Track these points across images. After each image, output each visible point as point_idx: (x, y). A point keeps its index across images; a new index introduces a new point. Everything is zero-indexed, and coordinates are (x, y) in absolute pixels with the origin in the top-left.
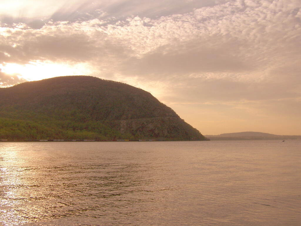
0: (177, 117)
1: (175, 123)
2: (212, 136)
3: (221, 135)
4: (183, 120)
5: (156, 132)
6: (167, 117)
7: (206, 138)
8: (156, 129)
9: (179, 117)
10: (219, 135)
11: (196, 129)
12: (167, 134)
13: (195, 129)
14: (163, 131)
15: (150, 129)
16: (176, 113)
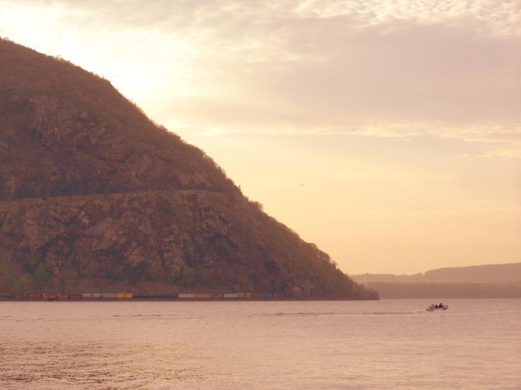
0: (229, 190)
1: (221, 218)
2: (393, 276)
3: (430, 273)
4: (255, 207)
5: (135, 257)
6: (185, 192)
7: (362, 287)
8: (134, 244)
9: (237, 190)
10: (419, 275)
11: (314, 245)
12: (182, 269)
13: (310, 249)
14: (166, 255)
15: (104, 246)
16: (224, 176)
